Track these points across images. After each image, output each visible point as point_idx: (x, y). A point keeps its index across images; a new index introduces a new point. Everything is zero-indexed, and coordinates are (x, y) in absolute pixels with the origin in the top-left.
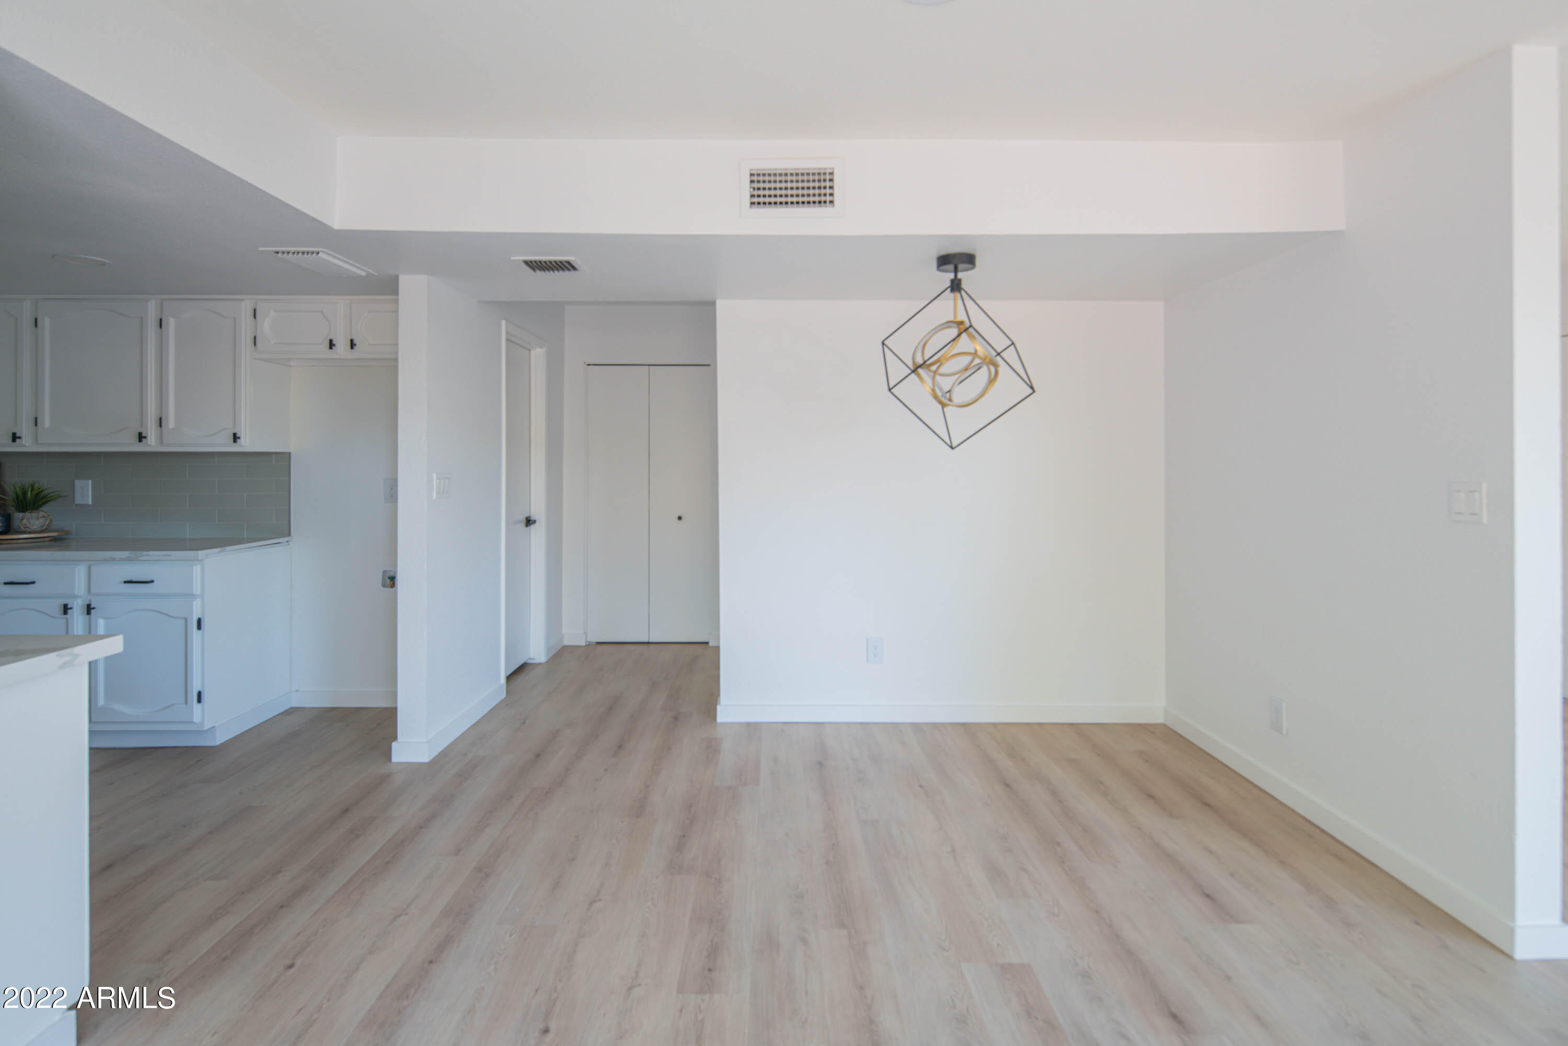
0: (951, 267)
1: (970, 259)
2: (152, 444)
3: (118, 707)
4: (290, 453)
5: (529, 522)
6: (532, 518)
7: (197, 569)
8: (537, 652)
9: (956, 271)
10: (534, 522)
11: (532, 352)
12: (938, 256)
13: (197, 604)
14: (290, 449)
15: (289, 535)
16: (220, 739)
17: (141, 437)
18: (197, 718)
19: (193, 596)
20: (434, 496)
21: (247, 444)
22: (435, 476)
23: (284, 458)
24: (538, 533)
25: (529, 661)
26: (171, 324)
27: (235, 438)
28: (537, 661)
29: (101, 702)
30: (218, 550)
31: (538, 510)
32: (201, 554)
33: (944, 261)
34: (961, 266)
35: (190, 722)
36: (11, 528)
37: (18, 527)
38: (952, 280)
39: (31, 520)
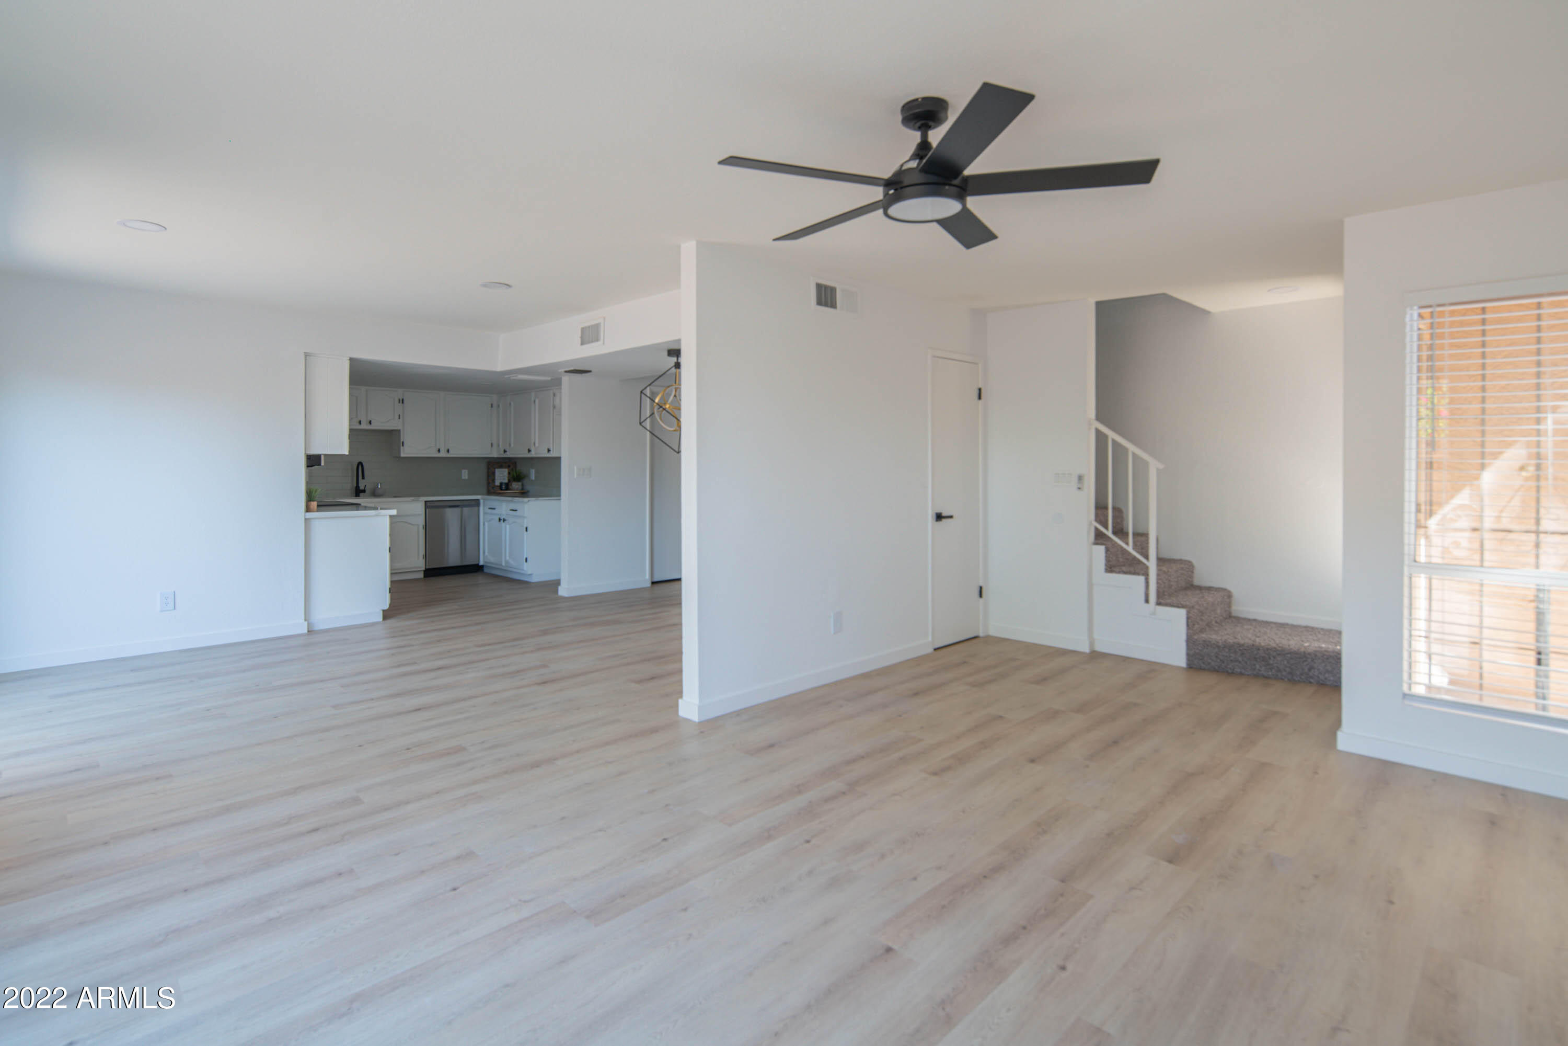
0: (674, 356)
2: (532, 454)
3: (511, 561)
7: (526, 506)
9: (677, 357)
12: (667, 350)
13: (525, 521)
16: (534, 579)
17: (529, 451)
18: (525, 569)
19: (524, 517)
21: (551, 454)
22: (575, 468)
27: (549, 451)
29: (508, 558)
30: (535, 499)
32: (526, 500)
33: (669, 353)
35: (523, 570)
36: (507, 489)
37: (511, 487)
38: (676, 363)
39: (516, 486)
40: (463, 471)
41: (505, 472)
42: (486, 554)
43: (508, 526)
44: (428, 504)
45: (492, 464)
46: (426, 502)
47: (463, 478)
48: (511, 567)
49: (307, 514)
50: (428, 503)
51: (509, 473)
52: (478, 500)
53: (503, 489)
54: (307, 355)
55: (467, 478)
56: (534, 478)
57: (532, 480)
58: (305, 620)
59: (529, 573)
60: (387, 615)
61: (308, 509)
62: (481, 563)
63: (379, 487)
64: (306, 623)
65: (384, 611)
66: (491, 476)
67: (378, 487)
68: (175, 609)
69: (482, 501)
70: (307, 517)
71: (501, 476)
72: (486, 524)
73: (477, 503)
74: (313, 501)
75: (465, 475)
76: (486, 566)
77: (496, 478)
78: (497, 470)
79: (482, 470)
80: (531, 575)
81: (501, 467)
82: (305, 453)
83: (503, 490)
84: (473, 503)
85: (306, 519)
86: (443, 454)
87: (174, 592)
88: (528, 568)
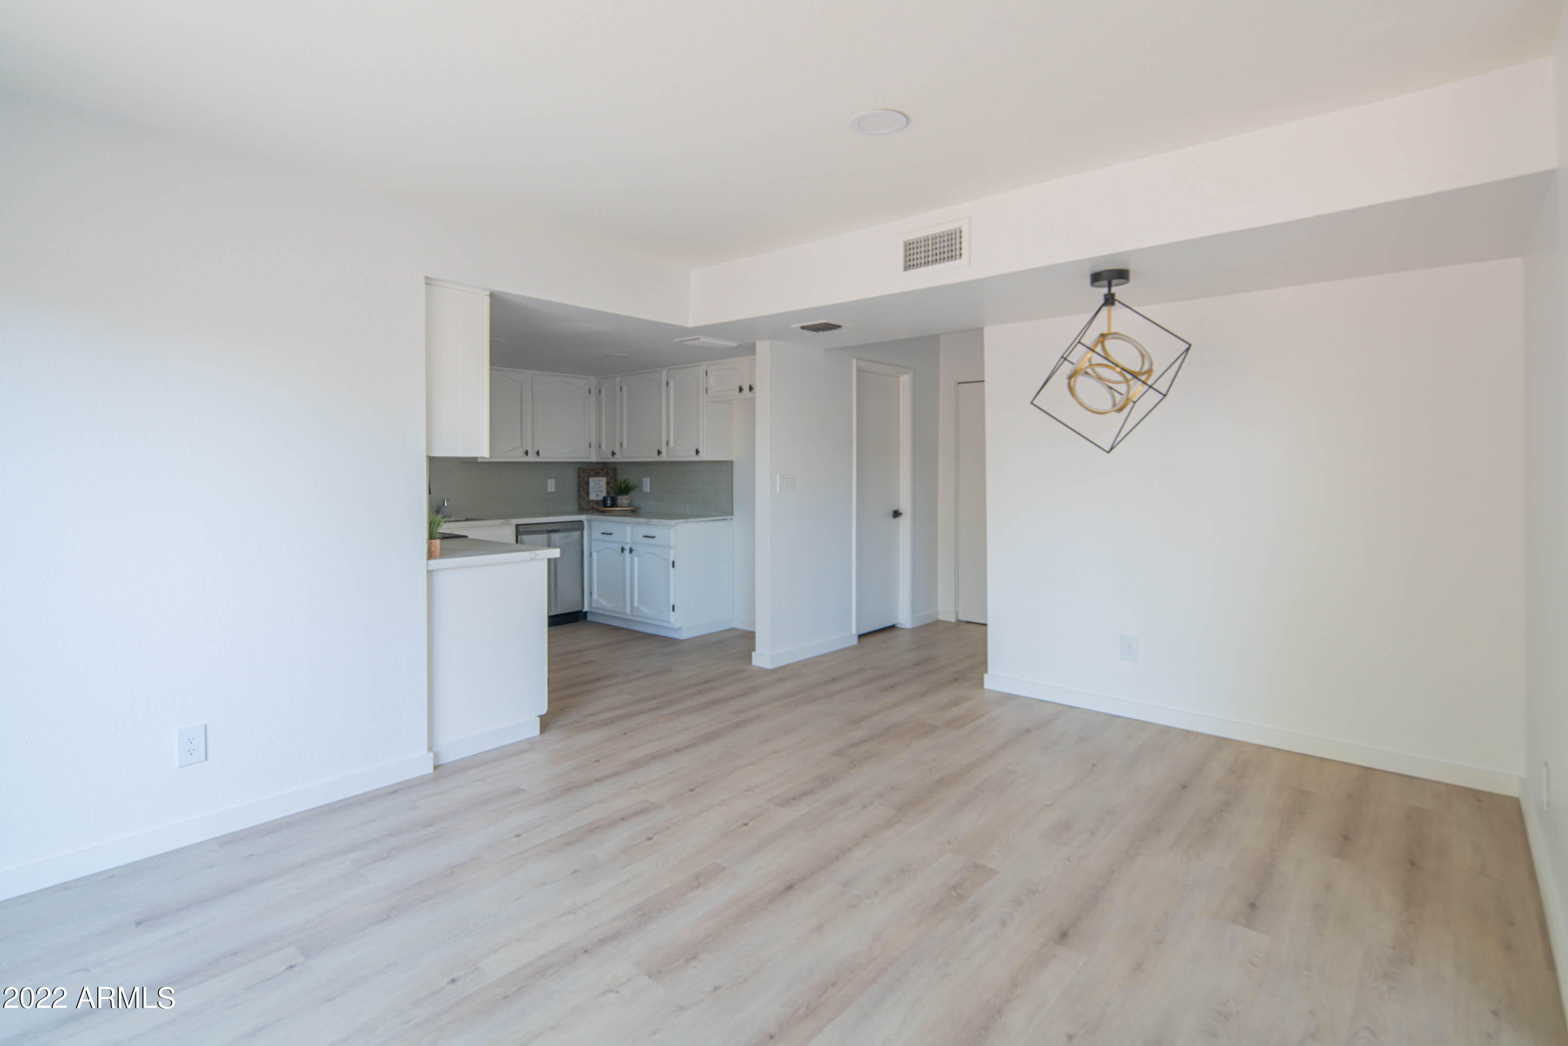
0: (1105, 283)
1: (1122, 275)
2: (664, 457)
3: (643, 609)
4: (732, 462)
5: (896, 514)
6: (900, 511)
7: (672, 531)
8: (904, 618)
9: (1110, 286)
10: (900, 514)
11: (901, 378)
12: (1092, 273)
13: (672, 552)
14: (733, 459)
15: (732, 514)
16: (684, 636)
17: (659, 453)
18: (672, 620)
19: (670, 547)
20: (778, 489)
21: (704, 456)
22: (778, 476)
23: (730, 464)
24: (905, 523)
25: (898, 626)
26: (672, 383)
27: (697, 452)
28: (904, 626)
29: (636, 604)
30: (683, 520)
31: (905, 505)
32: (673, 522)
33: (1096, 278)
34: (1114, 282)
35: (669, 622)
36: (614, 504)
37: (618, 504)
38: (1105, 295)
39: (623, 500)
40: (549, 481)
41: (603, 481)
42: (595, 596)
43: (636, 559)
44: (521, 529)
45: (586, 471)
46: (517, 526)
47: (549, 490)
48: (643, 617)
49: (431, 562)
50: (521, 527)
51: (608, 483)
52: (581, 522)
53: (609, 505)
54: (429, 281)
55: (553, 490)
56: (648, 491)
57: (647, 493)
58: (430, 749)
59: (677, 626)
60: (546, 723)
61: (431, 556)
62: (586, 609)
63: (446, 505)
64: (431, 754)
65: (540, 717)
66: (583, 488)
67: (444, 505)
68: (206, 758)
69: (586, 523)
70: (430, 568)
71: (598, 488)
72: (595, 554)
73: (579, 526)
74: (435, 539)
75: (551, 486)
76: (591, 612)
77: (591, 489)
78: (591, 479)
79: (571, 479)
80: (680, 629)
81: (597, 474)
82: (427, 456)
83: (606, 506)
84: (576, 525)
85: (430, 573)
86: (531, 458)
87: (206, 726)
88: (674, 620)
